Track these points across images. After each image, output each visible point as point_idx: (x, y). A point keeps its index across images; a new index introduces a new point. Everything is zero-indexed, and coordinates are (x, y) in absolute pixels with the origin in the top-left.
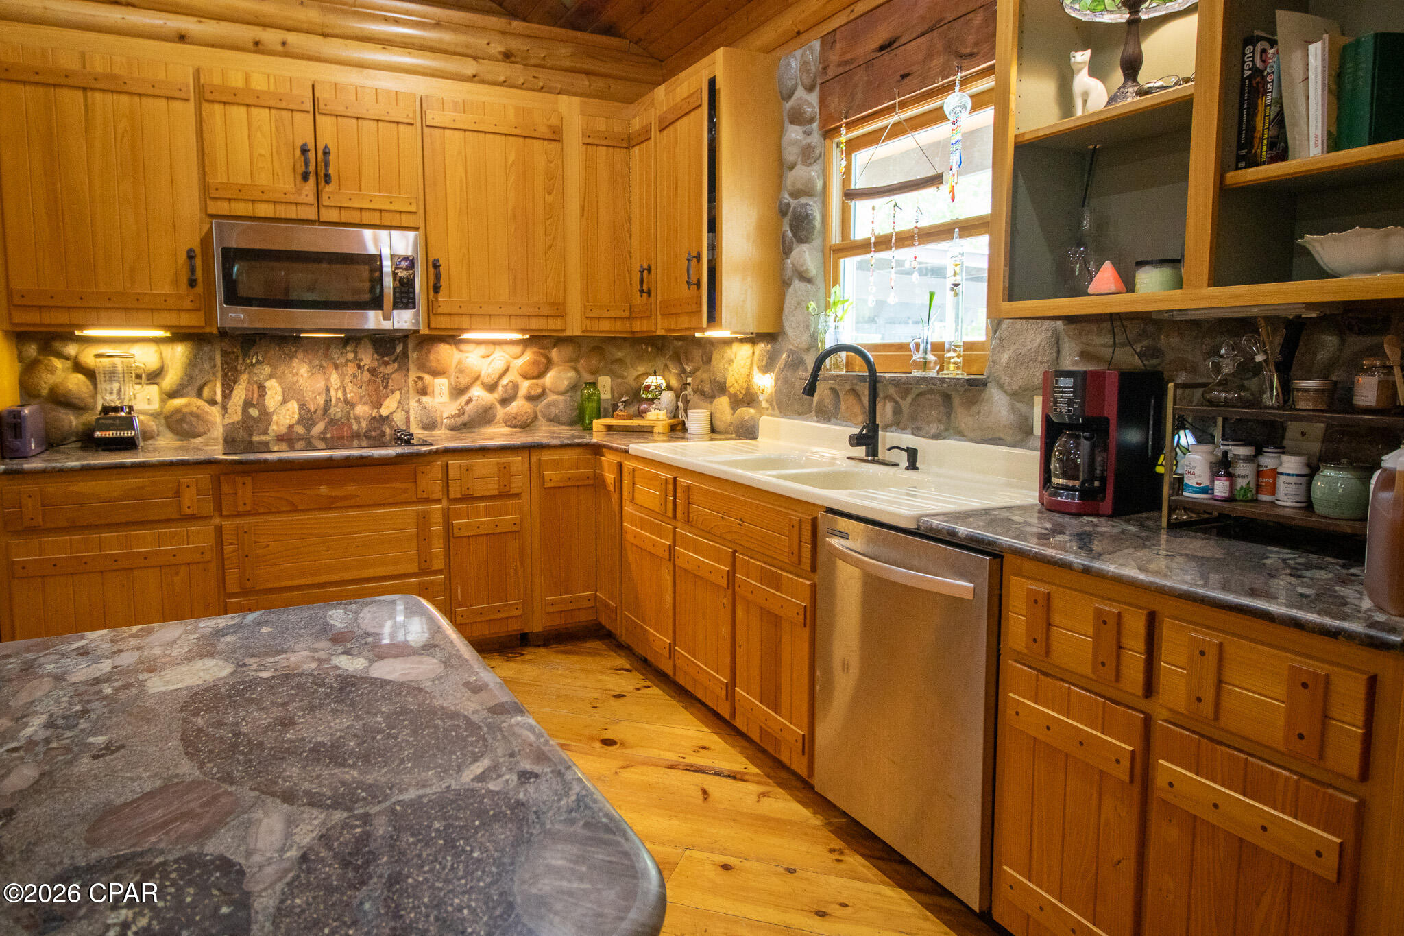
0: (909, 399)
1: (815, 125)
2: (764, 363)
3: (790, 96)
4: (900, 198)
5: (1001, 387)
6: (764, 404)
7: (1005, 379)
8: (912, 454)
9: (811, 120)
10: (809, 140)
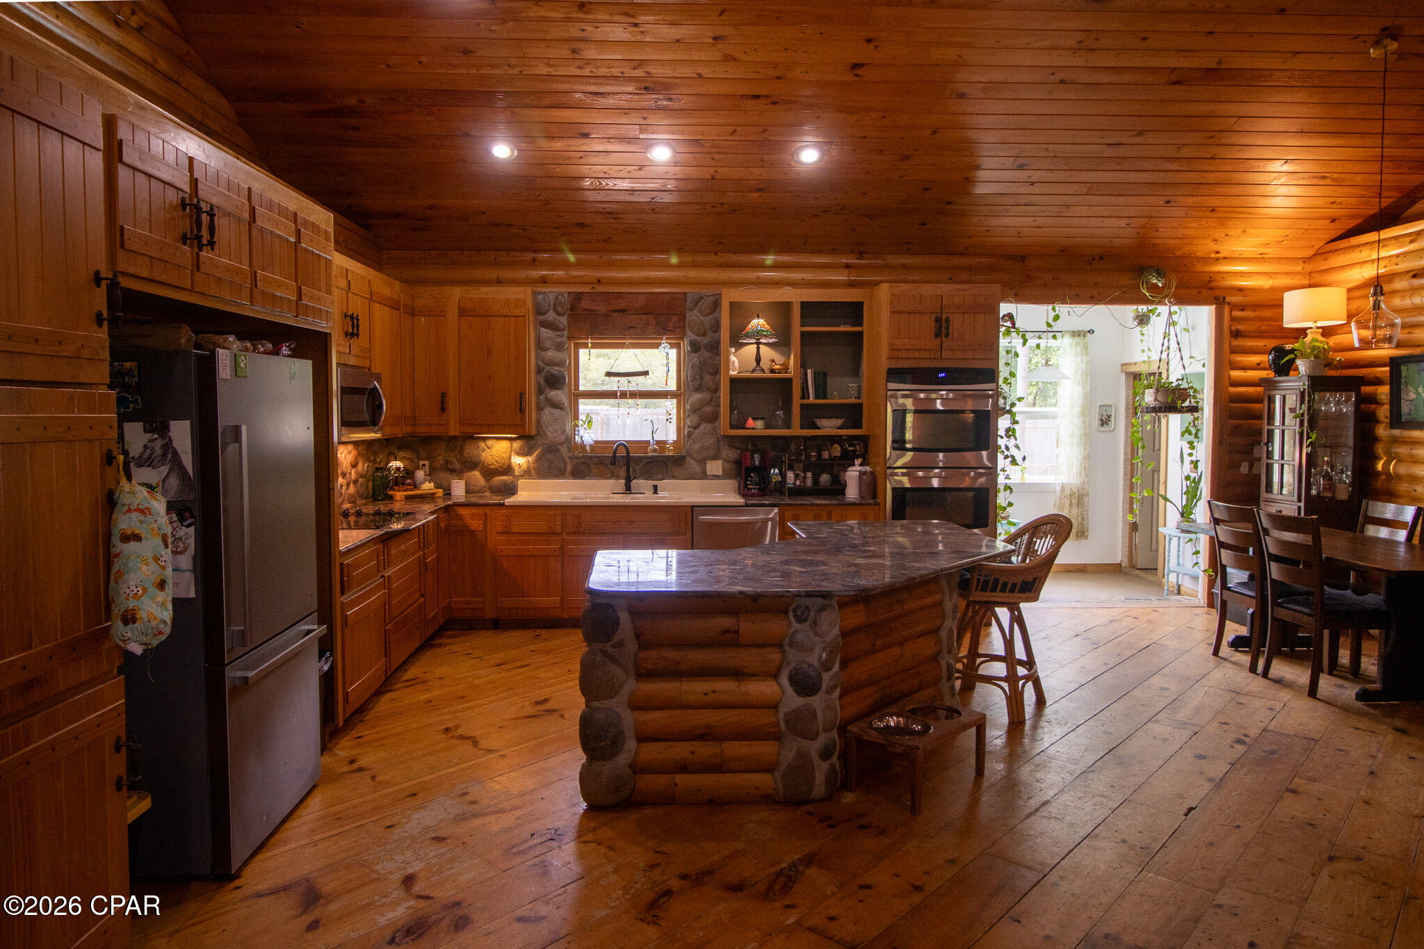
0: (642, 465)
1: (565, 333)
2: (526, 450)
3: (545, 314)
4: (630, 378)
5: (692, 458)
6: (517, 473)
7: (695, 455)
8: (655, 487)
9: (564, 330)
10: (559, 340)
